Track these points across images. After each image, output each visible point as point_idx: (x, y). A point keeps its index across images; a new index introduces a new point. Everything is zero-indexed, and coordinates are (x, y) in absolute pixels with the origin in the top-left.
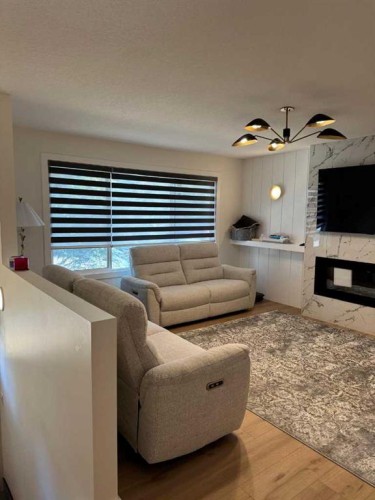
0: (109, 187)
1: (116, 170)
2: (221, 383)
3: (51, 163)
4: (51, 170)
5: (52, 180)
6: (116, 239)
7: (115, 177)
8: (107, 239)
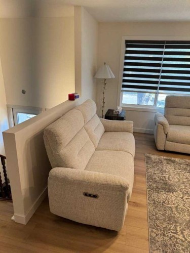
0: (162, 54)
1: (168, 42)
2: (95, 196)
3: (127, 42)
4: (127, 46)
5: (127, 52)
6: (161, 89)
7: (167, 47)
8: (155, 88)
